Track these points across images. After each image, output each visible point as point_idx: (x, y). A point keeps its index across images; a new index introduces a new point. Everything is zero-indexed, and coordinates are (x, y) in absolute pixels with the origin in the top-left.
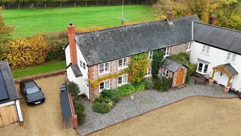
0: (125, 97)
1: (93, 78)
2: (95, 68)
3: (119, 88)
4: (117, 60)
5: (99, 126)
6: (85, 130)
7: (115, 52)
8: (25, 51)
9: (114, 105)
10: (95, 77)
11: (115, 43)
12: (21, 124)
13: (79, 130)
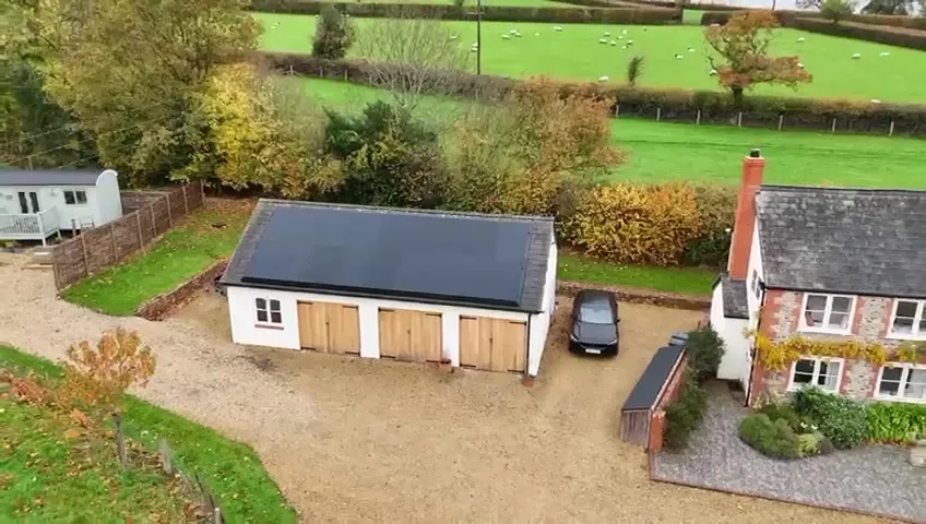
0: (888, 446)
1: (775, 333)
2: (788, 298)
3: (878, 405)
4: (888, 300)
5: (727, 480)
6: (677, 469)
7: (894, 272)
8: (629, 218)
9: (823, 450)
10: (782, 332)
11: (910, 243)
12: (527, 379)
13: (657, 460)
